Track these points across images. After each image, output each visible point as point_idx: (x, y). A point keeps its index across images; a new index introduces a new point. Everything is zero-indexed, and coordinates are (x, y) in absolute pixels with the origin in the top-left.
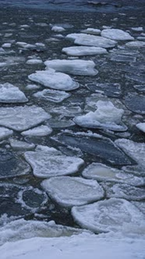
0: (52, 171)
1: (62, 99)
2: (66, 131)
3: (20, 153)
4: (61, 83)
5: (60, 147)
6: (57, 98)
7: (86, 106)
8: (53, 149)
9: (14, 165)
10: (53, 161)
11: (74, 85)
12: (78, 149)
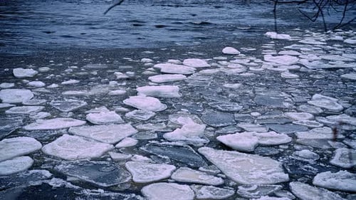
0: (149, 177)
1: (149, 118)
2: (153, 142)
3: (121, 163)
4: (152, 106)
5: (152, 156)
6: (145, 117)
7: (169, 122)
8: (146, 158)
9: (118, 174)
10: (149, 169)
11: (163, 107)
12: (166, 157)
